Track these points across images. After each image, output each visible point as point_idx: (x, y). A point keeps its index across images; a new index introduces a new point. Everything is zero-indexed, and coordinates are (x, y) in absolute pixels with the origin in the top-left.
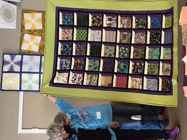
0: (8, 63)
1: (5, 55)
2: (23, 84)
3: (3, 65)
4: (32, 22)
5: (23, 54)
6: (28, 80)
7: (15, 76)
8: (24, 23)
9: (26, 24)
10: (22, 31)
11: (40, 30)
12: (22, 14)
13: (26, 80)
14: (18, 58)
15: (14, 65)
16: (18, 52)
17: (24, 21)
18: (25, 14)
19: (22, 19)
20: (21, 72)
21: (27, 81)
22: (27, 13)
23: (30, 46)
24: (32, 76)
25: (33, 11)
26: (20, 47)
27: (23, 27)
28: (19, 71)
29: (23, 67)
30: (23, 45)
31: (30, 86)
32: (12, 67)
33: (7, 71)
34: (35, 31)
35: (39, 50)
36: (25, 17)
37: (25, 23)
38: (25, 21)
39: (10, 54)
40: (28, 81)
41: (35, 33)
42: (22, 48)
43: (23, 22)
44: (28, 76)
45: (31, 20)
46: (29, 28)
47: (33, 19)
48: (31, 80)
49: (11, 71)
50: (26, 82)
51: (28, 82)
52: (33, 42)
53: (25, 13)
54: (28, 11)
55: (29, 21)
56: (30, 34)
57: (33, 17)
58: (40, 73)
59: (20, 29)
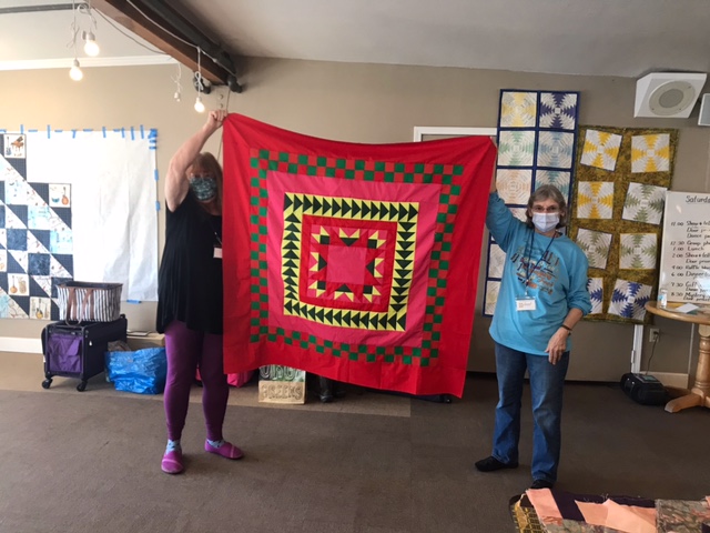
0: (559, 101)
1: (575, 96)
2: (513, 135)
3: (553, 93)
4: (649, 151)
5: (578, 132)
6: (521, 144)
7: (531, 117)
8: (646, 134)
9: (644, 139)
10: (627, 130)
11: (628, 169)
12: (667, 131)
13: (520, 140)
14: (569, 123)
15: (553, 115)
16: (580, 123)
17: (652, 133)
18: (668, 135)
19: (655, 129)
20: (537, 129)
21: (518, 141)
22: (671, 141)
23: (593, 148)
24: (528, 153)
25: (675, 152)
26: (592, 127)
27: (638, 132)
28: (541, 126)
29: (548, 133)
30: (596, 132)
31: (507, 148)
32: (548, 110)
33: (542, 100)
34: (629, 157)
35: (585, 166)
36: (662, 135)
37: (647, 136)
38: (652, 136)
39: (577, 106)
40: (518, 145)
41: (622, 158)
42: (589, 131)
43: (650, 132)
44: (528, 145)
45: (653, 148)
46: (633, 145)
47: (656, 153)
48: (520, 149)
49: (541, 109)
51: (516, 144)
52: (602, 152)
53: (671, 136)
54: (674, 143)
55: (651, 145)
56: (621, 147)
57: (660, 153)
58: (534, 168)
59: (632, 127)
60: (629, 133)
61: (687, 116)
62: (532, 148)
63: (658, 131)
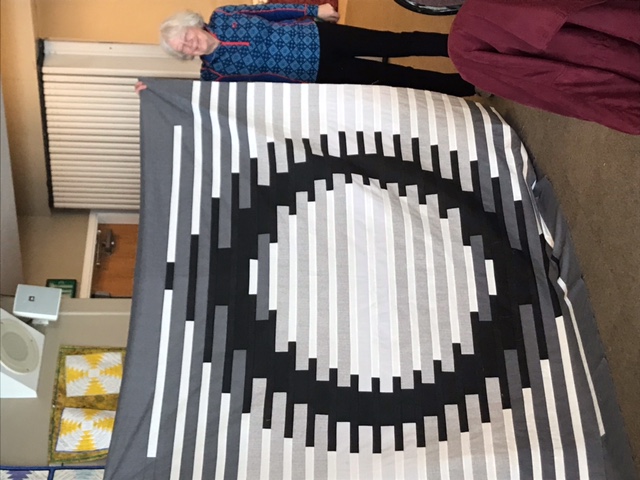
4: (91, 376)
8: (64, 381)
9: (71, 382)
10: (54, 403)
12: (61, 359)
17: (64, 374)
18: (68, 357)
19: (58, 371)
22: (77, 354)
25: (94, 348)
27: (60, 390)
30: (62, 437)
34: (99, 399)
36: (67, 364)
37: (67, 380)
38: (67, 374)
39: (11, 469)
41: (100, 405)
42: (59, 448)
43: (61, 376)
45: (87, 372)
46: (81, 393)
47: (94, 368)
53: (69, 354)
54: (80, 351)
55: (82, 374)
56: (84, 407)
57: (94, 364)
59: (50, 397)
60: (61, 400)
61: (42, 336)
63: (60, 368)
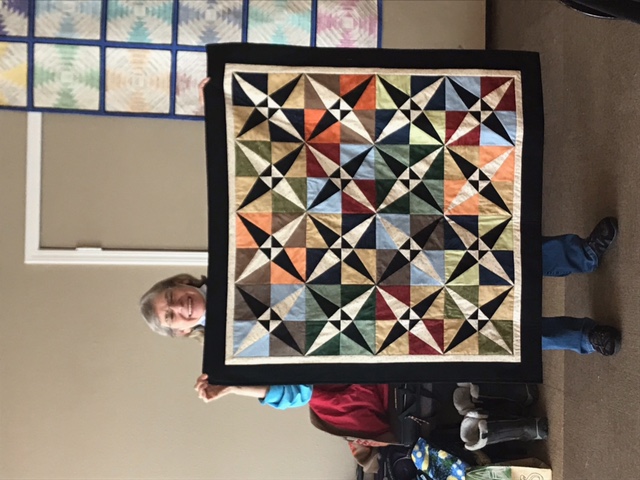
2: (41, 84)
6: (58, 68)
7: (10, 52)
13: (51, 71)
15: (5, 13)
20: (31, 40)
21: (53, 74)
24: (75, 56)
28: (25, 34)
29: (39, 20)
31: (66, 94)
40: (60, 74)
44: (60, 55)
48: (69, 70)
50: (52, 76)
51: (59, 78)
58: (103, 44)
62: (67, 49)
